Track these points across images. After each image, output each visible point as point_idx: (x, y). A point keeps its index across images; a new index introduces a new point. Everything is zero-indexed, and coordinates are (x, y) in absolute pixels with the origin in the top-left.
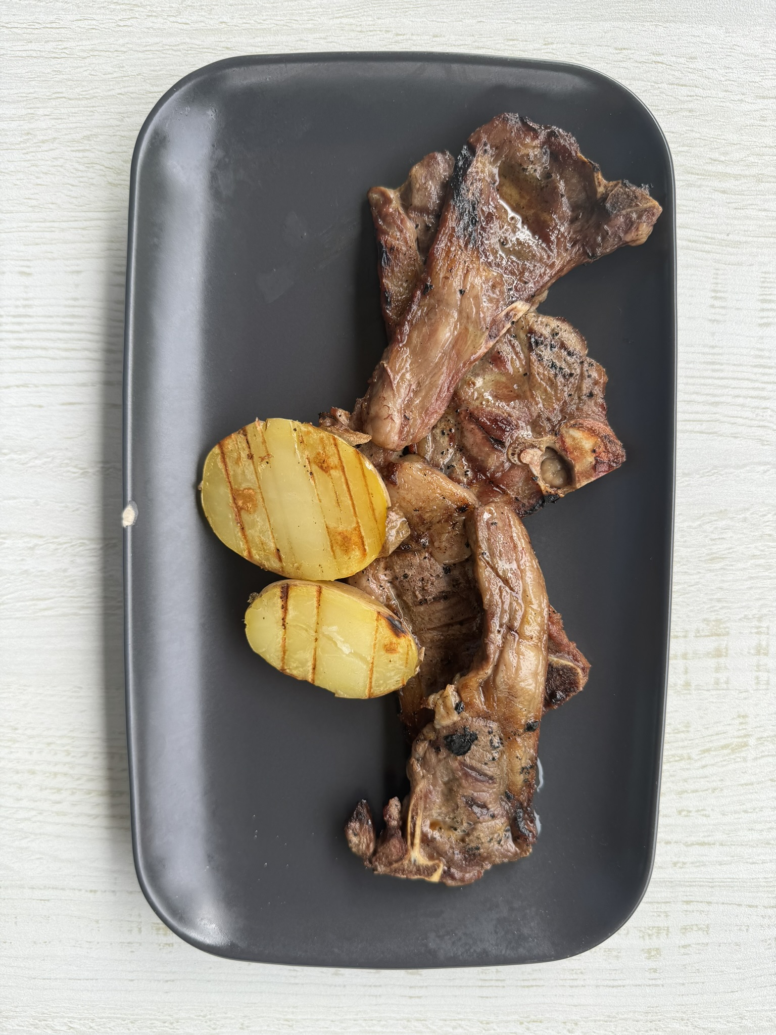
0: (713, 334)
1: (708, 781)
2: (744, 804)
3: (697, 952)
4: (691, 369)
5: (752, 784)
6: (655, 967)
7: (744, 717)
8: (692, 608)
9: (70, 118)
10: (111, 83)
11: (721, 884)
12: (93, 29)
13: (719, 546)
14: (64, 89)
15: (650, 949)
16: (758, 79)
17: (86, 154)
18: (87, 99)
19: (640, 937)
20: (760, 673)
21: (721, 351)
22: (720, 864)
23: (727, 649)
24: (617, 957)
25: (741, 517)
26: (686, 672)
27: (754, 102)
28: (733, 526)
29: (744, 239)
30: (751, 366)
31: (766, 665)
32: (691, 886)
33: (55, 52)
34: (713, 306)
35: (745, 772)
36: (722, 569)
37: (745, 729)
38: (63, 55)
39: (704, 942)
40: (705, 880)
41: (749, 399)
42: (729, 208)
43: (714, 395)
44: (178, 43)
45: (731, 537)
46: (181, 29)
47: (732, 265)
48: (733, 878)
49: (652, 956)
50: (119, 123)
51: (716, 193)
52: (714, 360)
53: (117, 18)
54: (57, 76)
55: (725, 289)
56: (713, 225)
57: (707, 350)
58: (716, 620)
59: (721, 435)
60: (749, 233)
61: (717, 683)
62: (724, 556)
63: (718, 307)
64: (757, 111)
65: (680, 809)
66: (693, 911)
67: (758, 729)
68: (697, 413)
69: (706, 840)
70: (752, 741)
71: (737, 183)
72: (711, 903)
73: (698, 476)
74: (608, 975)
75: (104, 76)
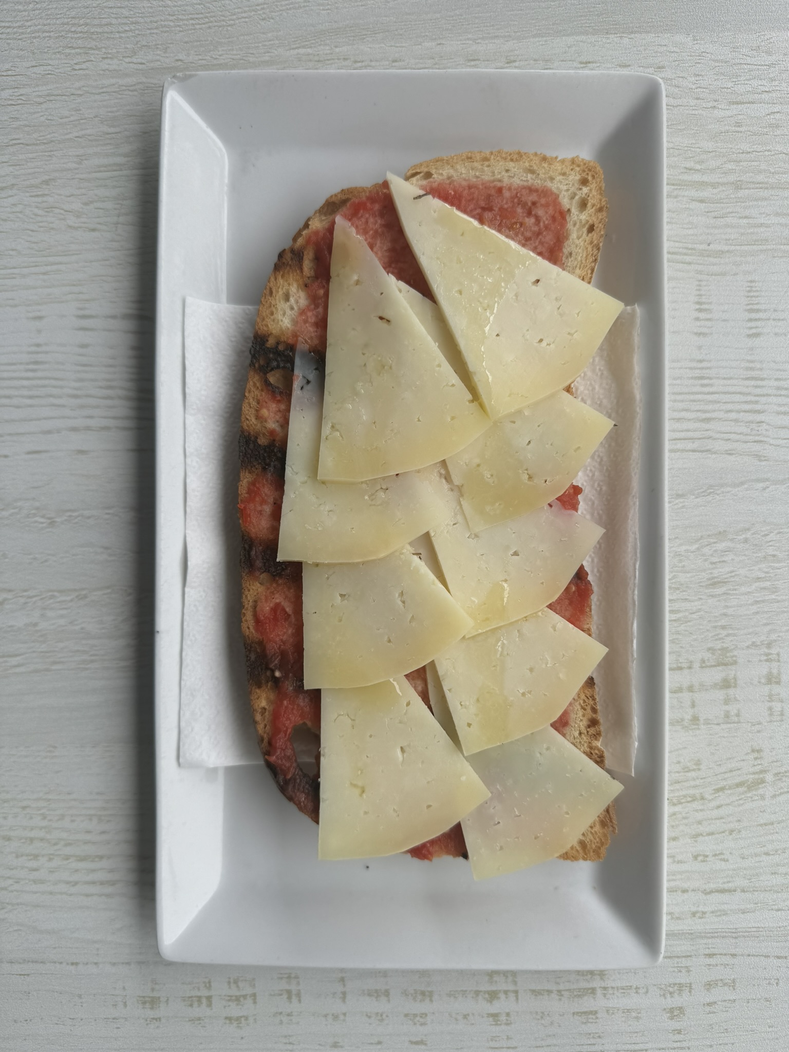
0: (700, 348)
1: (723, 823)
2: (764, 846)
3: (724, 1009)
4: (678, 385)
5: (772, 824)
6: (679, 1028)
7: (758, 751)
8: (695, 637)
9: (29, 164)
10: (68, 127)
11: (745, 934)
12: (49, 74)
13: (720, 570)
14: (22, 135)
15: (673, 1008)
16: (730, 85)
17: (45, 199)
18: (44, 144)
19: (661, 996)
20: (773, 703)
21: (709, 365)
22: (743, 913)
23: (735, 679)
24: (637, 1018)
25: (741, 537)
26: (693, 705)
27: (727, 108)
28: (734, 548)
29: (726, 248)
30: (743, 379)
31: (779, 694)
32: (712, 937)
33: (11, 100)
34: (697, 319)
35: (764, 811)
36: (725, 594)
37: (761, 764)
38: (20, 102)
39: (731, 998)
40: (727, 930)
41: (742, 414)
42: (708, 217)
43: (705, 412)
44: (134, 83)
45: (733, 560)
46: (137, 70)
47: (715, 275)
48: (758, 927)
49: (675, 1016)
50: (77, 166)
51: (693, 202)
52: (702, 375)
53: (72, 62)
54: (14, 123)
55: (710, 301)
56: (693, 235)
57: (694, 364)
58: (722, 649)
59: (715, 453)
60: (731, 241)
61: (727, 715)
62: (726, 580)
63: (703, 320)
64: (732, 117)
65: (696, 854)
66: (717, 965)
67: (775, 764)
68: (688, 430)
69: (726, 886)
70: (769, 777)
71: (715, 191)
72: (736, 955)
73: (694, 497)
74: (628, 1038)
75: (60, 120)
